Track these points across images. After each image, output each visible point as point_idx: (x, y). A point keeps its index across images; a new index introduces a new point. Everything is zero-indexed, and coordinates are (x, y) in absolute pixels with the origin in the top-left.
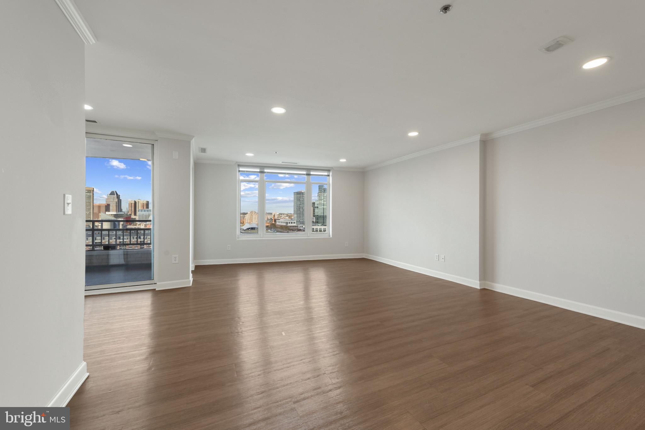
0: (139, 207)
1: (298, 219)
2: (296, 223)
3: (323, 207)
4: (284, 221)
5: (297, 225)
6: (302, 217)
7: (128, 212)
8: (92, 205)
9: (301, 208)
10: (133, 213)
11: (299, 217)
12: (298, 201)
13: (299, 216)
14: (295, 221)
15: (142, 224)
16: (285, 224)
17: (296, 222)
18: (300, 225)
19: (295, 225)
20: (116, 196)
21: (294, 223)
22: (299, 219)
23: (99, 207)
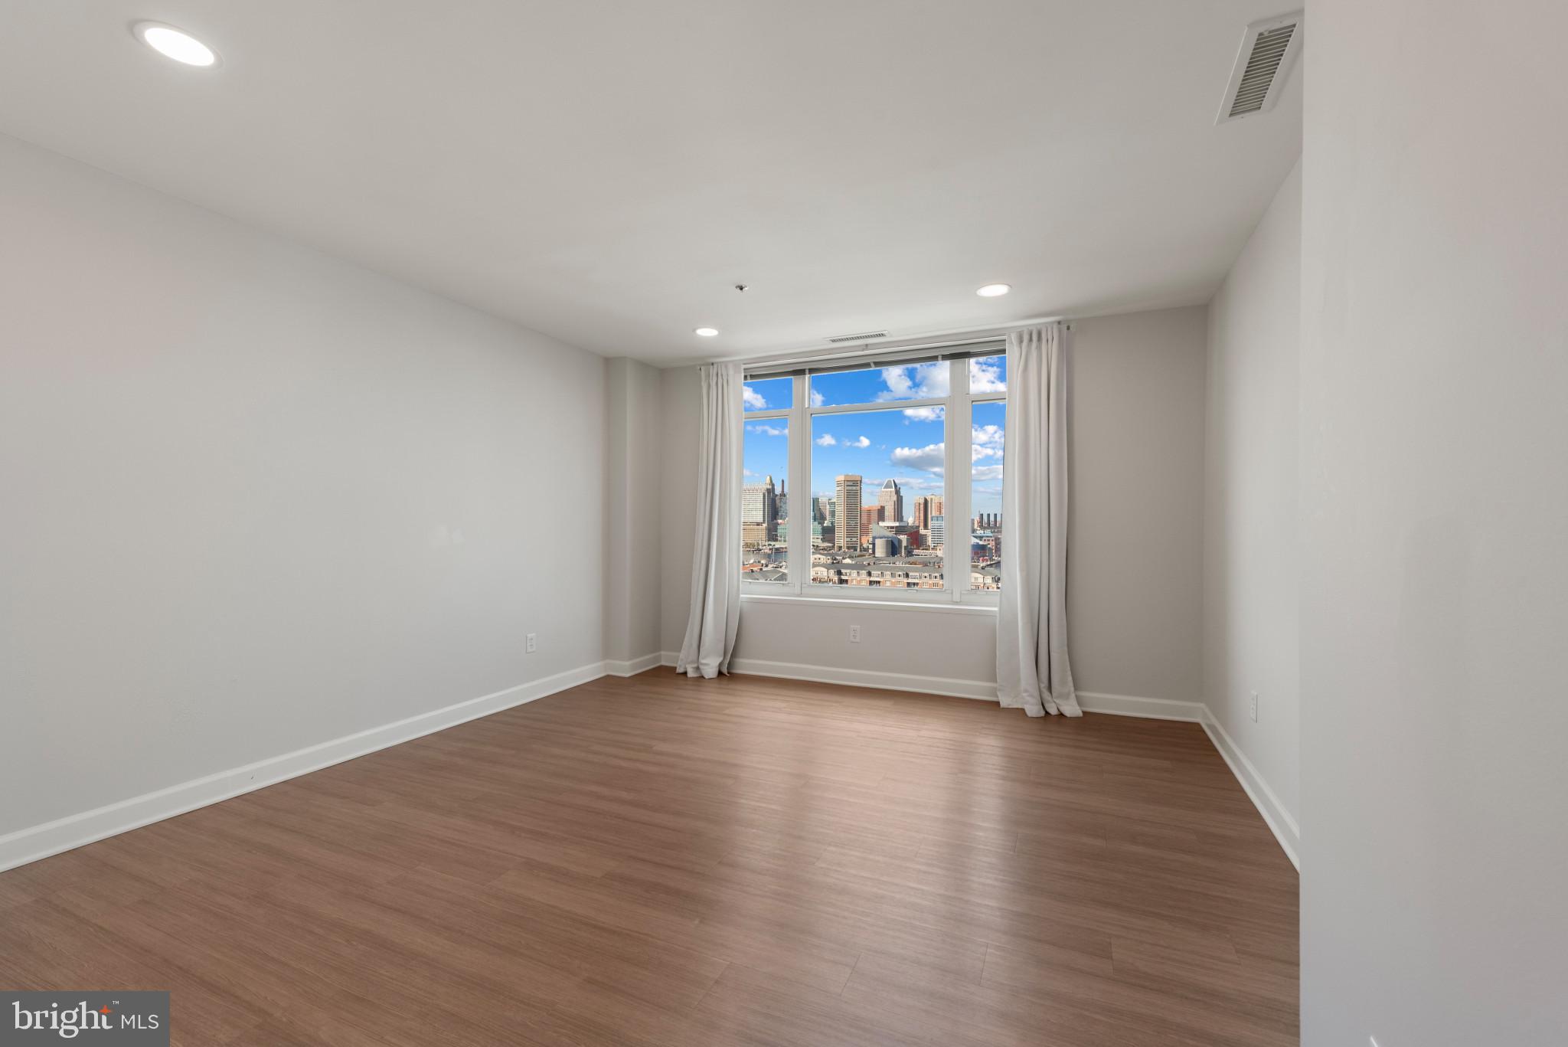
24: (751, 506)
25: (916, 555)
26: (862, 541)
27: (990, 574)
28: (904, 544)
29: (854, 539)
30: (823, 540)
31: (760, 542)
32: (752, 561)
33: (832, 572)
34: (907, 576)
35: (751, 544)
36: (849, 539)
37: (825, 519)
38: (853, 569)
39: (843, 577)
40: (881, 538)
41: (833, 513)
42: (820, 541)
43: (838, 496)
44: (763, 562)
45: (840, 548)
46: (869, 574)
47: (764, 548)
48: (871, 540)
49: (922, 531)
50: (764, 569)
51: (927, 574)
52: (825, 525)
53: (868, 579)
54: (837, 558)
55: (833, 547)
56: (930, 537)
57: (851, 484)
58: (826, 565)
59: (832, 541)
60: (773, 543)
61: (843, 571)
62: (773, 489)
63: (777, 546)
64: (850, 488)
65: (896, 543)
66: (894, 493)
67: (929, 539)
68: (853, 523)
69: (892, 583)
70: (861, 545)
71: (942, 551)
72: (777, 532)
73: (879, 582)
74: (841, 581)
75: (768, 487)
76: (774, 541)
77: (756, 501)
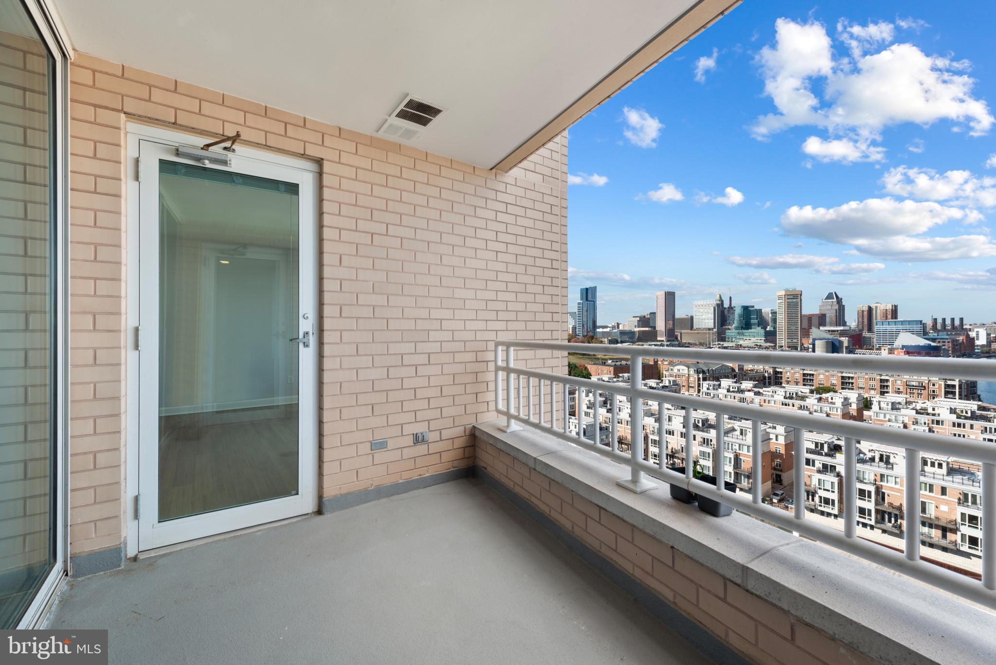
0: (878, 317)
7: (857, 326)
8: (799, 314)
15: (883, 348)
20: (835, 300)
23: (809, 319)
24: (704, 317)
26: (803, 342)
28: (846, 344)
29: (795, 341)
30: (766, 341)
31: (711, 342)
35: (702, 344)
36: (790, 340)
37: (768, 325)
39: (778, 370)
40: (821, 339)
41: (774, 321)
42: (763, 341)
43: (780, 307)
45: (781, 347)
47: (715, 346)
48: (811, 341)
49: (866, 334)
52: (768, 329)
53: (802, 372)
55: (775, 346)
57: (792, 297)
59: (774, 341)
60: (722, 343)
61: (777, 365)
62: (722, 304)
63: (725, 345)
64: (790, 300)
65: (837, 344)
66: (835, 303)
67: (875, 340)
68: (793, 328)
69: (826, 376)
70: (802, 345)
71: (887, 351)
72: (725, 335)
73: (813, 375)
74: (776, 373)
75: (718, 302)
76: (723, 341)
77: (708, 313)
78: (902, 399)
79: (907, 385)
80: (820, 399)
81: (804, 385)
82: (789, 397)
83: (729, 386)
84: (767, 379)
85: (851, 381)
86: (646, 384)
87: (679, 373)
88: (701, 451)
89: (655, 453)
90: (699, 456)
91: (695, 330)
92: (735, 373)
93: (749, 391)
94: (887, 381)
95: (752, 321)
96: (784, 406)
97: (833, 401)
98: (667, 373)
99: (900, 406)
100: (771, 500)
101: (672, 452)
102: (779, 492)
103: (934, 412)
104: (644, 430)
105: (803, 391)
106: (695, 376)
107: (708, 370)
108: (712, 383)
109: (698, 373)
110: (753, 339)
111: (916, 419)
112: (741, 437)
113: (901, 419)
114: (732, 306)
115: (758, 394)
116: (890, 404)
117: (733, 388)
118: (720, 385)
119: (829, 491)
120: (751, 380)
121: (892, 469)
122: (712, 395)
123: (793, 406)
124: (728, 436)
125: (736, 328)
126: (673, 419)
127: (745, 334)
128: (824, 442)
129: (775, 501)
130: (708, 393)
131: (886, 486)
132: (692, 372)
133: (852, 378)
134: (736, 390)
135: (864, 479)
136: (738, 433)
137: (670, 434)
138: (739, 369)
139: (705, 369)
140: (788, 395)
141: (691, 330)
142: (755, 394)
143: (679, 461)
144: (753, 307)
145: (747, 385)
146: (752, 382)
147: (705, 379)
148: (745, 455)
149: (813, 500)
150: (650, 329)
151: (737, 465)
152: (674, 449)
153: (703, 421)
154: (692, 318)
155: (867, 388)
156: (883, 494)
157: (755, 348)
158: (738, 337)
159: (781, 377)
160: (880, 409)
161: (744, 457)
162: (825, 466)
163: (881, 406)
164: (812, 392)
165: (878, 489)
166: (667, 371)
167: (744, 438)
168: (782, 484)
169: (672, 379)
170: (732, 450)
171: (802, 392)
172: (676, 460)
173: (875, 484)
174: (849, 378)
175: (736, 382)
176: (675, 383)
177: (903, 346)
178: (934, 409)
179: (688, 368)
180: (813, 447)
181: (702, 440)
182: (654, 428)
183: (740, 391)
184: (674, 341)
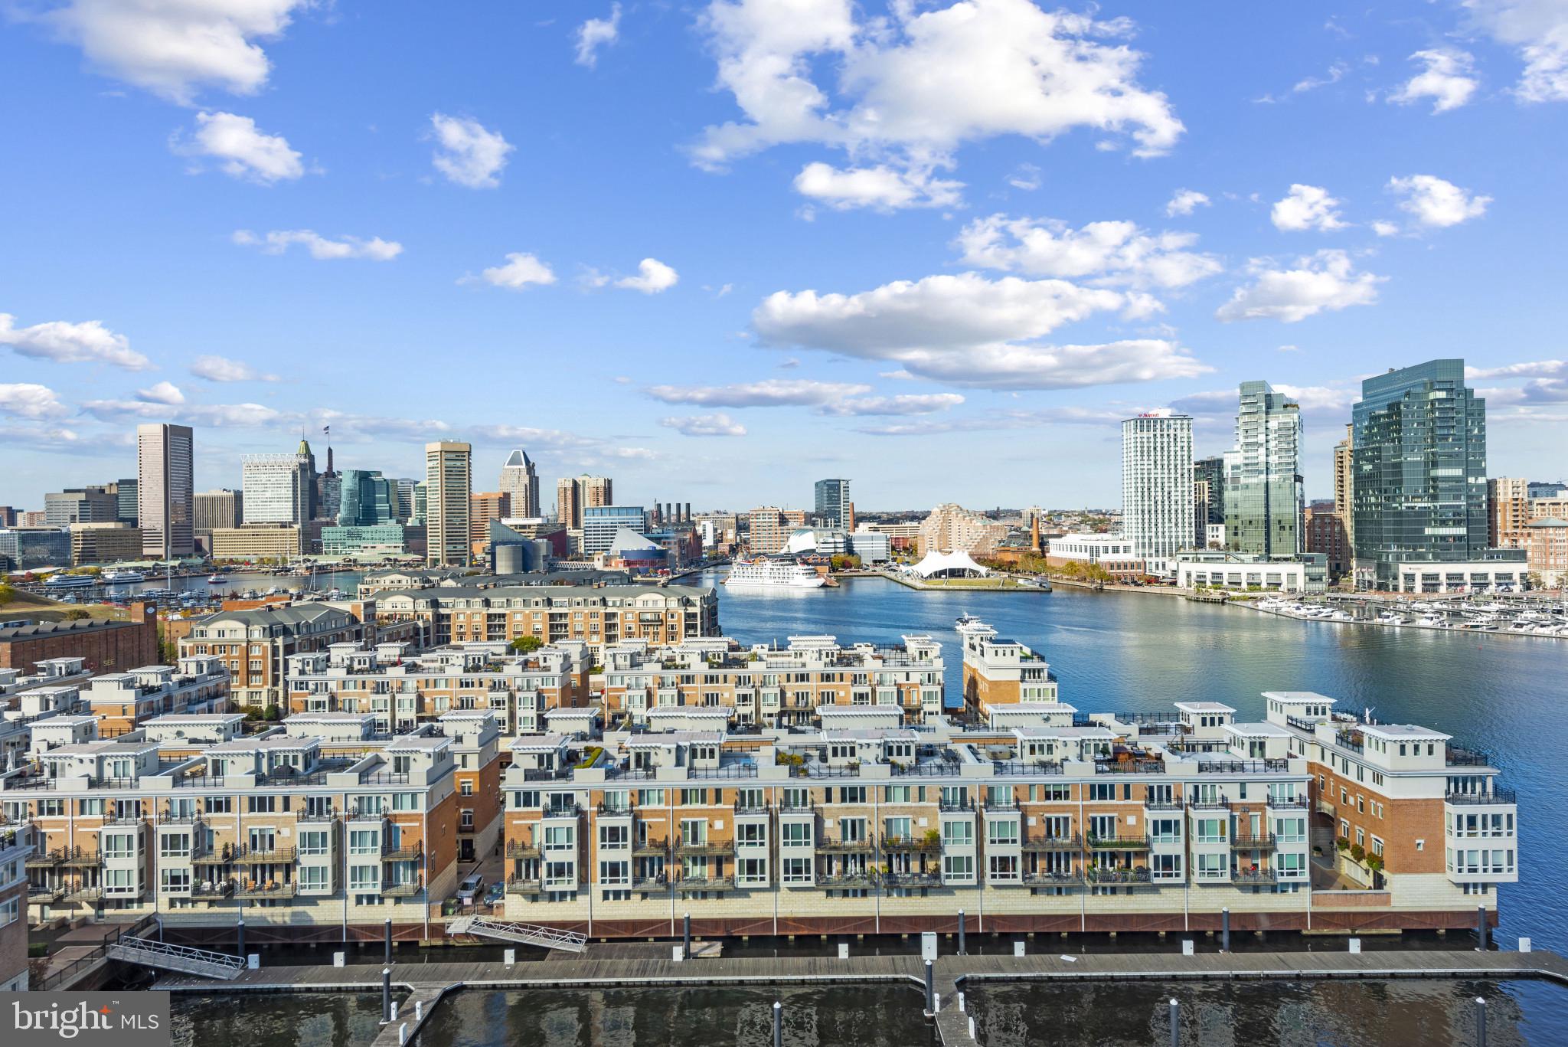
0: (587, 501)
1: (1143, 531)
2: (1133, 549)
3: (1263, 477)
4: (1083, 544)
5: (1140, 559)
6: (1163, 523)
7: (557, 516)
8: (467, 496)
9: (1156, 486)
10: (570, 521)
11: (1150, 523)
12: (1142, 456)
13: (1150, 519)
14: (1132, 543)
15: (596, 557)
16: (1086, 556)
17: (1137, 547)
18: (1154, 560)
19: (1130, 557)
20: (524, 466)
21: (1126, 550)
22: (1150, 532)
23: (484, 502)
24: (268, 494)
25: (563, 569)
26: (474, 550)
27: (675, 594)
28: (543, 552)
29: (460, 547)
30: (407, 549)
31: (288, 556)
32: (271, 591)
33: (422, 602)
34: (549, 603)
35: (269, 560)
36: (451, 547)
37: (410, 515)
38: (459, 597)
39: (442, 611)
40: (504, 543)
41: (423, 505)
42: (400, 550)
43: (431, 478)
44: (293, 591)
45: (435, 562)
46: (487, 603)
47: (296, 566)
48: (488, 547)
49: (571, 532)
50: (295, 604)
51: (579, 599)
52: (409, 524)
53: (485, 611)
54: (432, 578)
55: (424, 560)
56: (583, 544)
57: (453, 456)
58: (411, 591)
59: (422, 550)
60: (312, 558)
61: (441, 600)
62: (312, 464)
63: (320, 563)
64: (452, 463)
65: (530, 552)
66: (524, 472)
68: (456, 520)
69: (527, 616)
70: (472, 556)
71: (601, 561)
72: (320, 537)
73: (504, 616)
74: (439, 617)
75: (303, 460)
76: (316, 554)
77: (279, 485)
78: (641, 646)
79: (641, 621)
80: (525, 664)
81: (490, 638)
82: (472, 668)
83: (352, 659)
84: (422, 632)
85: (563, 621)
86: (132, 680)
87: (222, 641)
88: (303, 835)
89: (174, 874)
90: (298, 847)
91: (247, 527)
92: (357, 627)
93: (394, 664)
94: (614, 615)
95: (380, 506)
96: (464, 689)
97: (548, 664)
98: (188, 645)
99: (641, 659)
100: (460, 901)
101: (226, 855)
102: (472, 880)
103: (683, 663)
104: (138, 815)
105: (497, 650)
106: (265, 644)
107: (298, 625)
108: (310, 656)
109: (272, 635)
110: (381, 547)
111: (661, 678)
112: (397, 777)
113: (643, 681)
114: (335, 470)
115: (413, 668)
116: (629, 657)
117: (360, 663)
118: (328, 659)
119: (562, 847)
120: (391, 639)
121: (654, 776)
122: (311, 686)
123: (481, 685)
124: (368, 782)
125: (345, 522)
126: (228, 766)
127: (364, 535)
128: (552, 751)
129: (467, 901)
130: (302, 683)
131: (647, 811)
132: (257, 634)
133: (566, 615)
134: (367, 665)
135: (616, 806)
136: (389, 768)
137: (219, 808)
138: (365, 616)
139: (290, 623)
140: (470, 664)
141: (237, 526)
142: (407, 671)
143: (247, 875)
144: (379, 474)
145: (388, 651)
146: (398, 644)
147: (289, 650)
148: (408, 818)
149: (536, 876)
150: (120, 525)
151: (390, 844)
152: (230, 846)
153: (305, 757)
154: (238, 497)
155: (587, 632)
156: (643, 825)
157: (385, 566)
158: (349, 542)
159: (449, 627)
160: (616, 669)
161: (405, 821)
162: (556, 799)
163: (618, 663)
164: (511, 651)
165: (636, 817)
166: (188, 636)
167: (404, 777)
168: (474, 860)
169: (204, 658)
170: (378, 811)
171: (493, 654)
172: (236, 876)
173: (632, 811)
174: (561, 615)
175: (362, 649)
176: (215, 669)
177: (622, 552)
178: (683, 658)
179: (247, 623)
180: (533, 764)
181: (305, 805)
182: (170, 802)
183: (374, 667)
184: (190, 556)
